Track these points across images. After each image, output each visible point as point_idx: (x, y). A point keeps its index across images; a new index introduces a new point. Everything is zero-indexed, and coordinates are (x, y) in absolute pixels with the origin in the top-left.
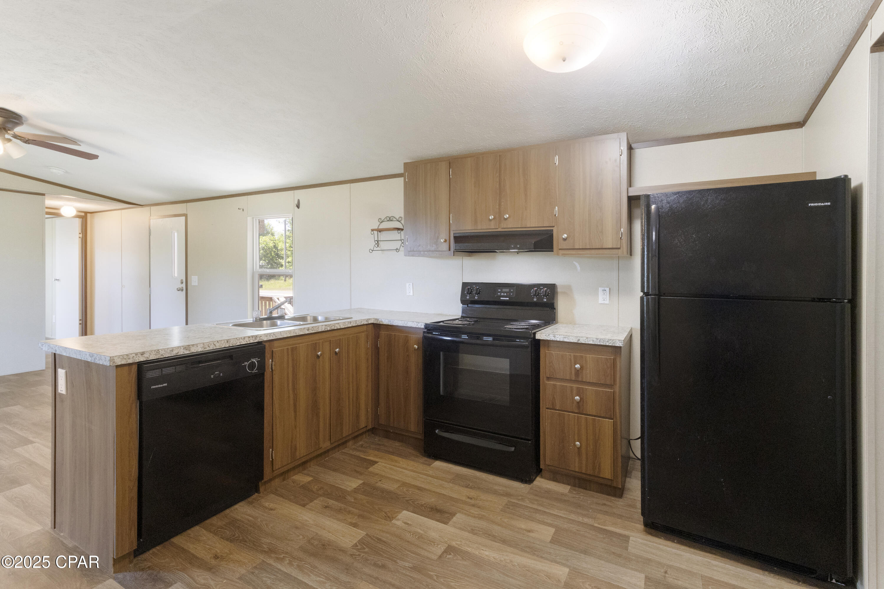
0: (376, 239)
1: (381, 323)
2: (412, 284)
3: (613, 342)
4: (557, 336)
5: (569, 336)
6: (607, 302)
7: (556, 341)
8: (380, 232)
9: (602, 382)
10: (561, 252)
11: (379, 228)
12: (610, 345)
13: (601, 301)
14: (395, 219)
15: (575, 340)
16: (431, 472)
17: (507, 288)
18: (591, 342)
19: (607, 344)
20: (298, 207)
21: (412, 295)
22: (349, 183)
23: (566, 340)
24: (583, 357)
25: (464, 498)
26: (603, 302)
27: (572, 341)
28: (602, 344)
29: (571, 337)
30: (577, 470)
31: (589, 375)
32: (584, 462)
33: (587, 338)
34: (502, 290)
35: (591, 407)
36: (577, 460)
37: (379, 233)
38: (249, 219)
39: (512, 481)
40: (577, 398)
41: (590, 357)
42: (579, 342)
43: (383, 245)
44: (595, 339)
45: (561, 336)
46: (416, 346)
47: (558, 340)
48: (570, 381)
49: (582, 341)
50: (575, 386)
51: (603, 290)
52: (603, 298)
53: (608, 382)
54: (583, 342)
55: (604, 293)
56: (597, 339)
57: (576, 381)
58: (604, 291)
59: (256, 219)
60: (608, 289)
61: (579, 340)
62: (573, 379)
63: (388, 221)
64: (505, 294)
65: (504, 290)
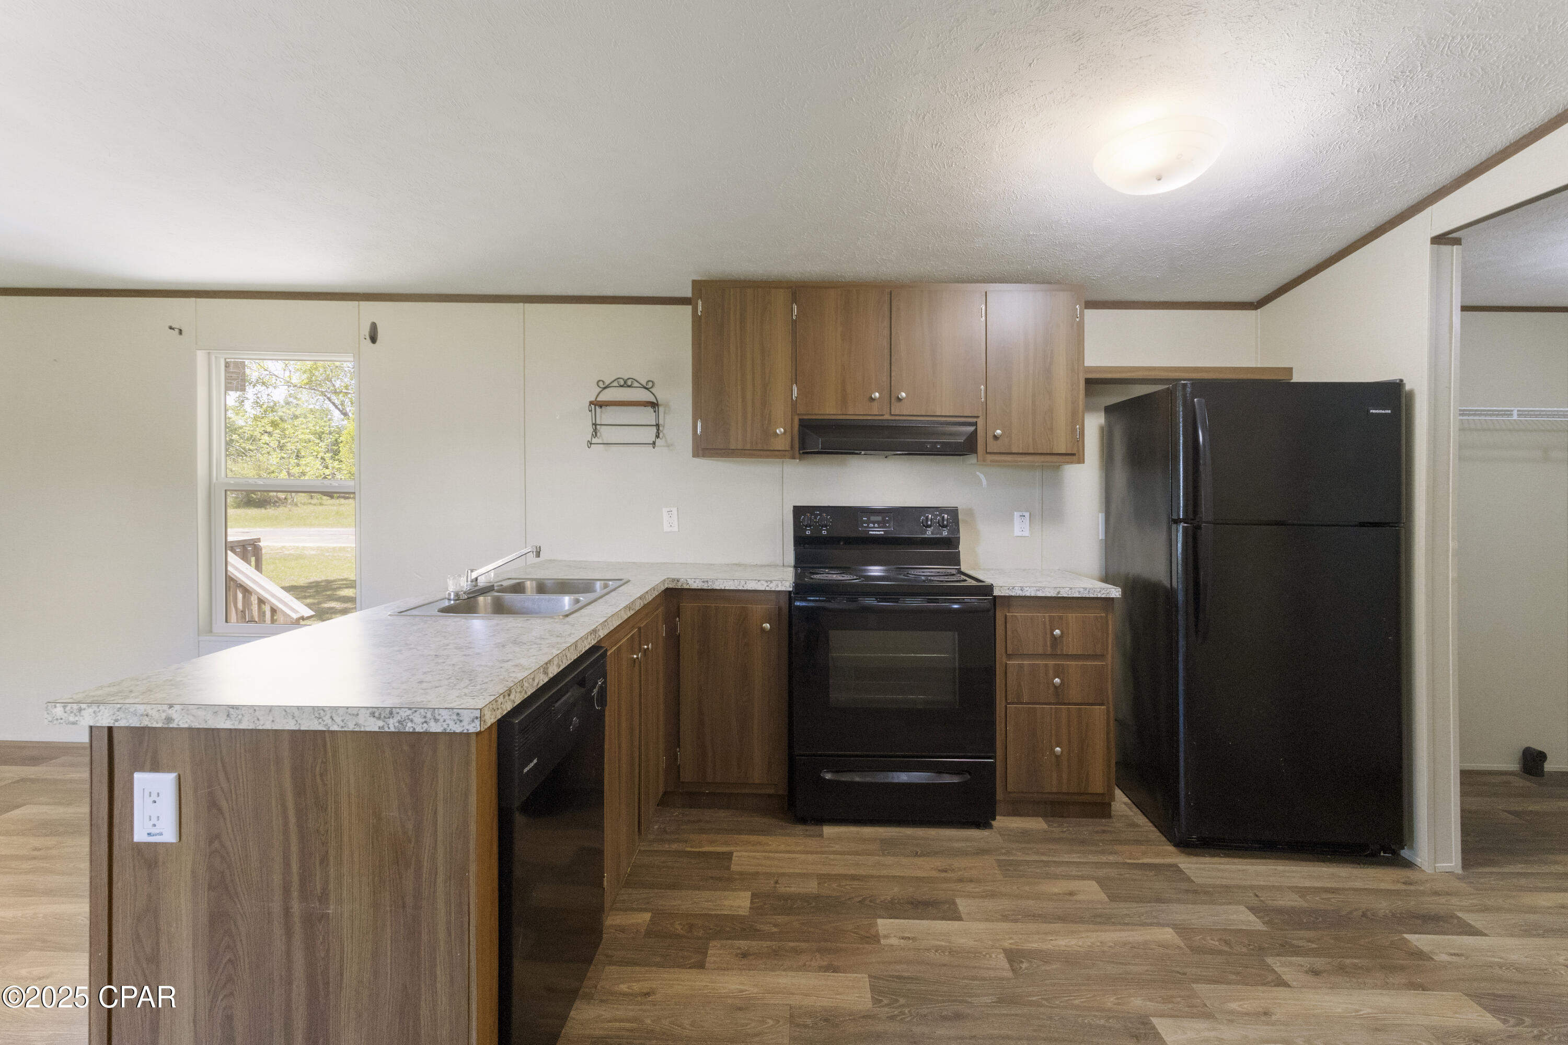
0: (594, 422)
1: (685, 586)
2: (676, 509)
3: (1108, 591)
4: (1026, 589)
5: (1044, 588)
6: (1027, 533)
7: (1025, 596)
8: (601, 407)
9: (1091, 652)
10: (989, 457)
11: (598, 399)
12: (1103, 596)
13: (1017, 532)
14: (636, 384)
15: (1053, 594)
16: (837, 846)
17: (877, 516)
18: (1077, 595)
19: (1099, 596)
20: (373, 339)
21: (677, 530)
22: (520, 302)
23: (1040, 594)
24: (1062, 619)
25: (934, 874)
26: (1020, 534)
27: (1049, 595)
28: (1092, 596)
29: (1046, 589)
30: (1055, 790)
31: (1073, 645)
32: (1065, 776)
33: (1071, 588)
34: (869, 518)
35: (1074, 693)
36: (1055, 775)
37: (598, 408)
38: (201, 356)
39: (966, 830)
40: (1057, 680)
41: (1072, 617)
42: (1059, 596)
43: (606, 434)
44: (1082, 590)
45: (1032, 589)
46: (767, 626)
47: (1028, 594)
48: (1044, 656)
49: (1064, 594)
50: (1051, 663)
51: (1021, 516)
52: (1020, 527)
53: (1098, 652)
54: (1065, 596)
55: (1023, 520)
56: (1085, 589)
57: (1054, 656)
58: (1023, 518)
59: (216, 357)
60: (1027, 515)
61: (1059, 593)
62: (1049, 653)
63: (621, 386)
64: (876, 525)
65: (873, 518)
